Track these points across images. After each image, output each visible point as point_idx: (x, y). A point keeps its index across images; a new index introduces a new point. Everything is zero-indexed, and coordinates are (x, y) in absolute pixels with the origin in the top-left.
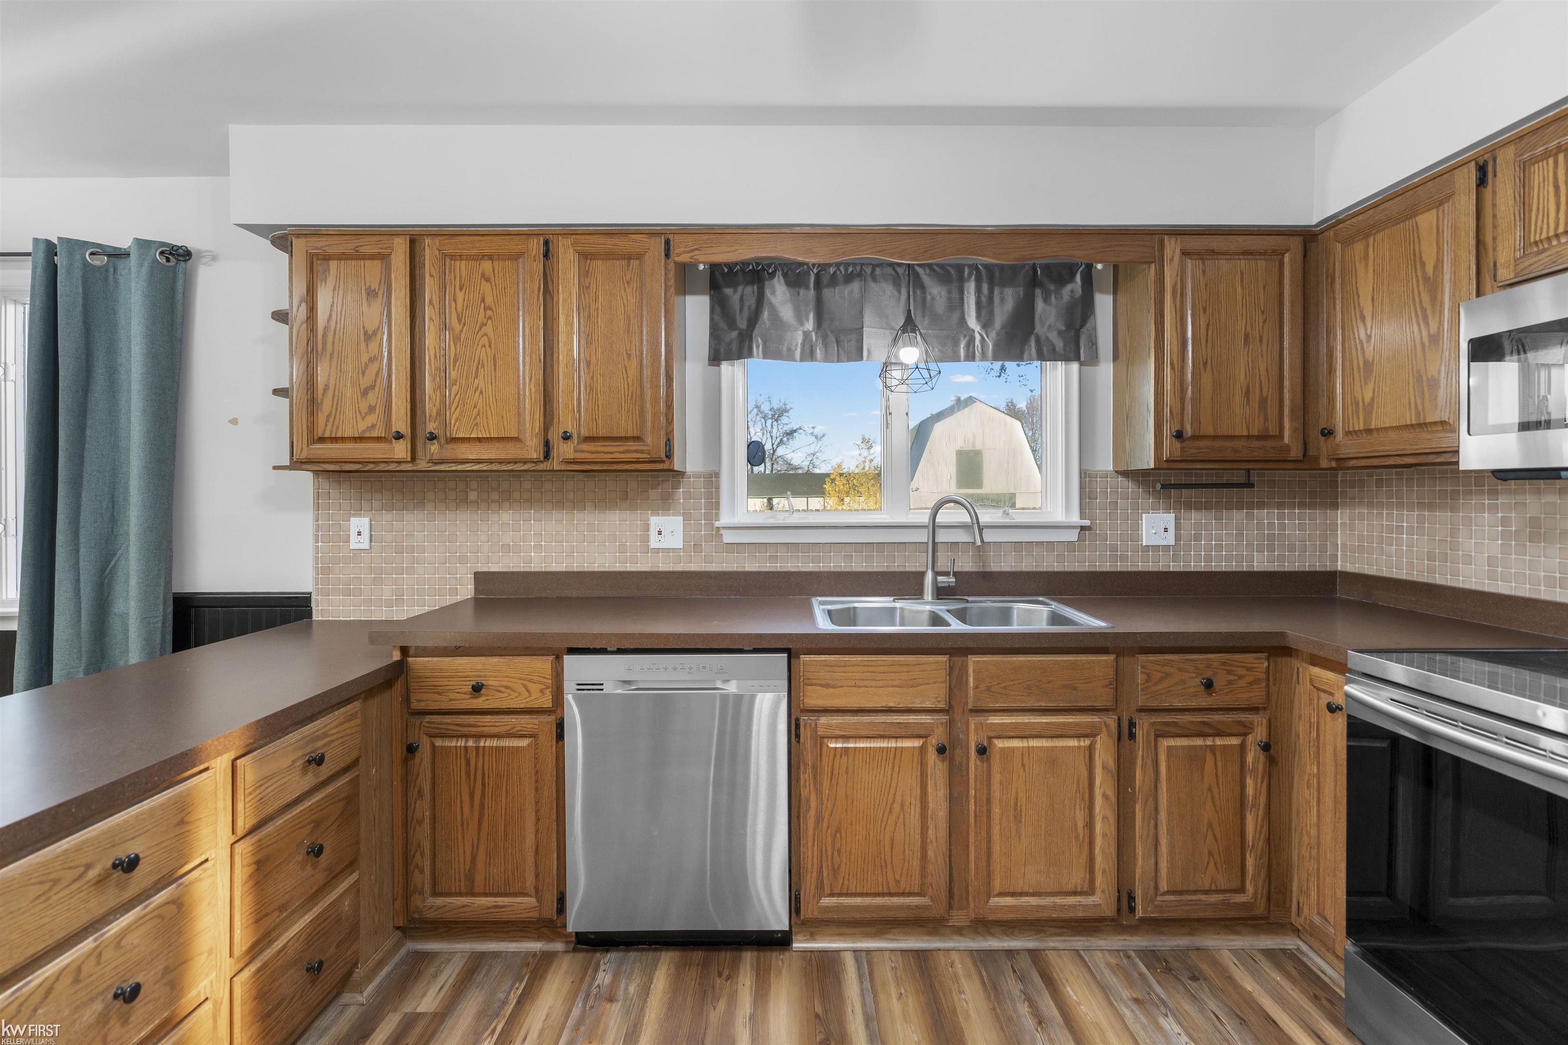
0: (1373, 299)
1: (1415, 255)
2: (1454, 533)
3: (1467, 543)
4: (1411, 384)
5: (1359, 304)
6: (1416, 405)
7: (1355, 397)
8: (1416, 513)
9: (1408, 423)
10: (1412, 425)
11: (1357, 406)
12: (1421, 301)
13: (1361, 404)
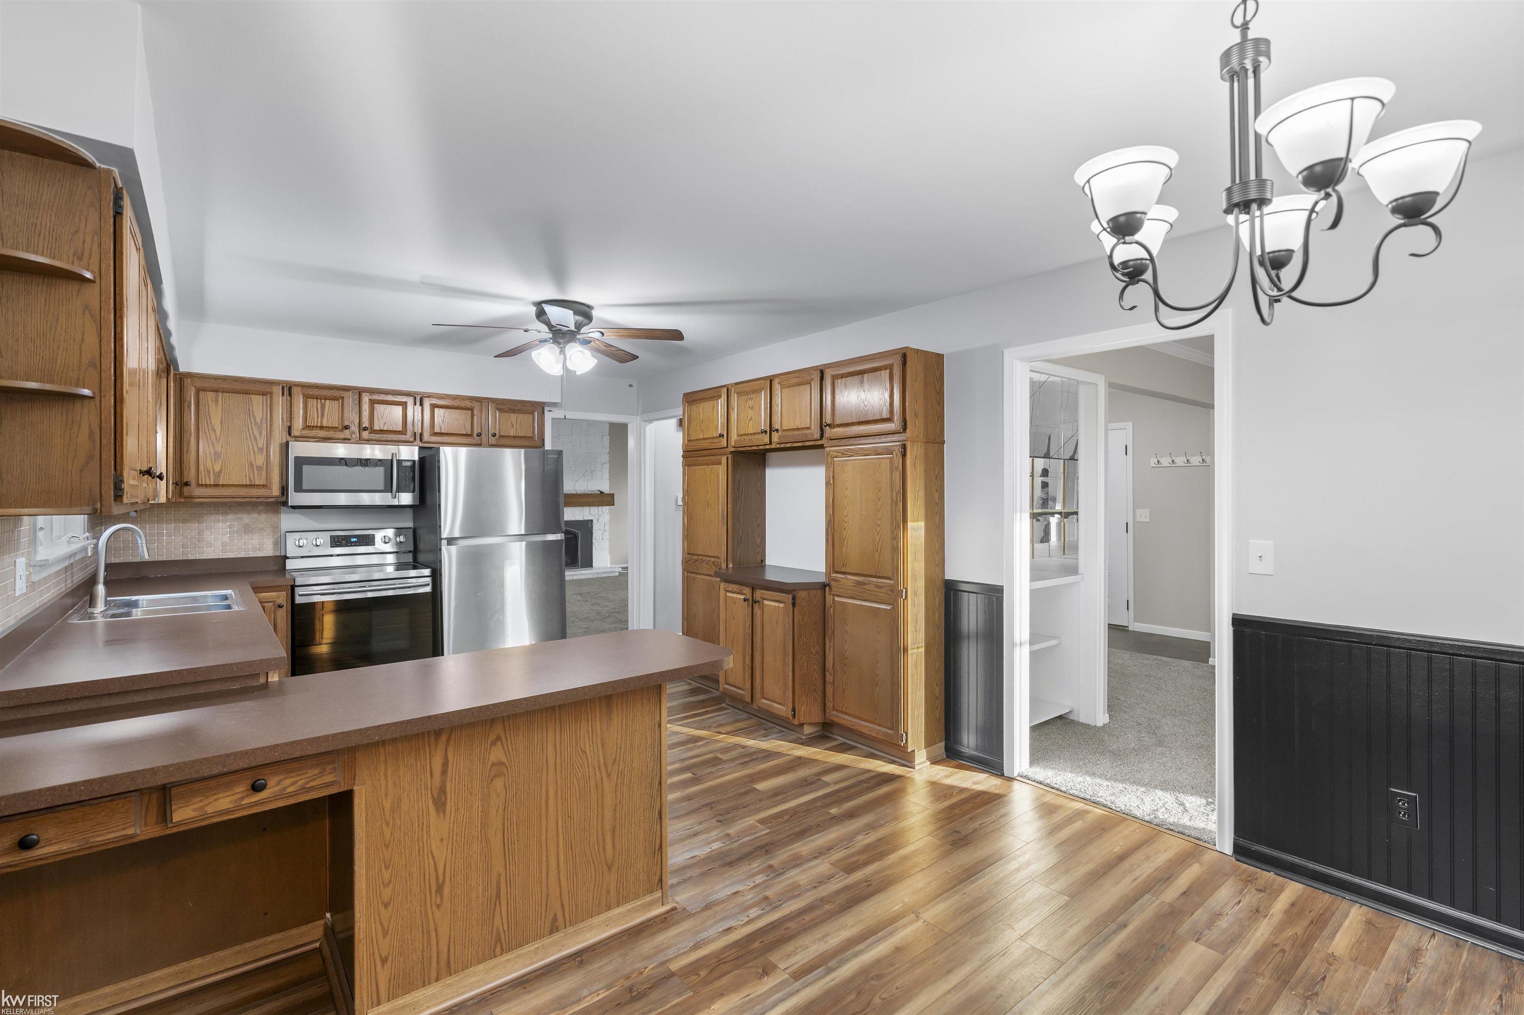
0: (221, 422)
1: (249, 411)
2: (200, 533)
3: (209, 536)
4: (247, 466)
5: (211, 423)
6: (250, 476)
7: (207, 469)
8: (173, 525)
9: (245, 484)
10: (246, 485)
11: (209, 473)
12: (253, 433)
13: (212, 472)
